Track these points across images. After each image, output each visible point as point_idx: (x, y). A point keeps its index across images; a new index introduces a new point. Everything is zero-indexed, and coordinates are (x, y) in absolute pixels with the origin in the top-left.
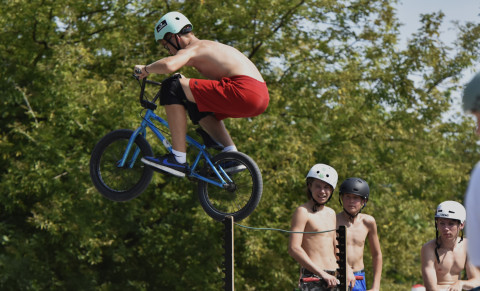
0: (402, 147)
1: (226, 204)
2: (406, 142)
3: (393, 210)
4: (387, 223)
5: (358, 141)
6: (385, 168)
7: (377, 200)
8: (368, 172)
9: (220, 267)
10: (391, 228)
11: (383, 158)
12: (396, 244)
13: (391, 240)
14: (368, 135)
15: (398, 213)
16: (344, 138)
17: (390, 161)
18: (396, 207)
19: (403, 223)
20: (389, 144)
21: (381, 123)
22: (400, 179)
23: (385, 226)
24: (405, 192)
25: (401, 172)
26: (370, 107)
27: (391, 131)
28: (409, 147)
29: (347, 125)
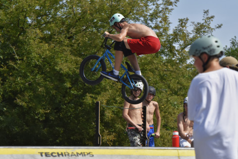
0: (170, 74)
1: (97, 96)
2: (172, 71)
3: (166, 100)
4: (164, 105)
5: (152, 71)
6: (163, 82)
7: (159, 95)
8: (156, 84)
9: (94, 122)
10: (165, 107)
11: (162, 78)
12: (167, 114)
13: (165, 112)
14: (156, 69)
15: (168, 101)
16: (146, 70)
17: (165, 79)
18: (167, 98)
19: (170, 105)
20: (165, 73)
21: (162, 64)
22: (169, 87)
23: (163, 106)
24: (171, 92)
25: (169, 84)
26: (157, 57)
27: (166, 67)
28: (173, 74)
29: (147, 64)
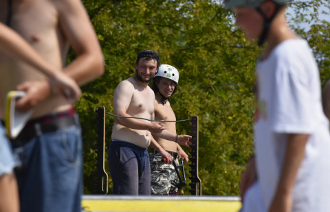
0: (245, 52)
2: (248, 48)
3: (237, 104)
4: (232, 115)
5: (210, 48)
6: (231, 70)
7: (224, 96)
8: (217, 73)
10: (234, 119)
11: (229, 62)
12: (238, 132)
13: (235, 129)
14: (217, 42)
15: (241, 106)
16: (198, 45)
17: (235, 64)
18: (239, 102)
19: (244, 115)
20: (235, 50)
21: (228, 33)
22: (243, 80)
23: (230, 118)
24: (247, 89)
25: (243, 74)
26: (220, 19)
27: (236, 39)
28: (250, 52)
29: (201, 34)
